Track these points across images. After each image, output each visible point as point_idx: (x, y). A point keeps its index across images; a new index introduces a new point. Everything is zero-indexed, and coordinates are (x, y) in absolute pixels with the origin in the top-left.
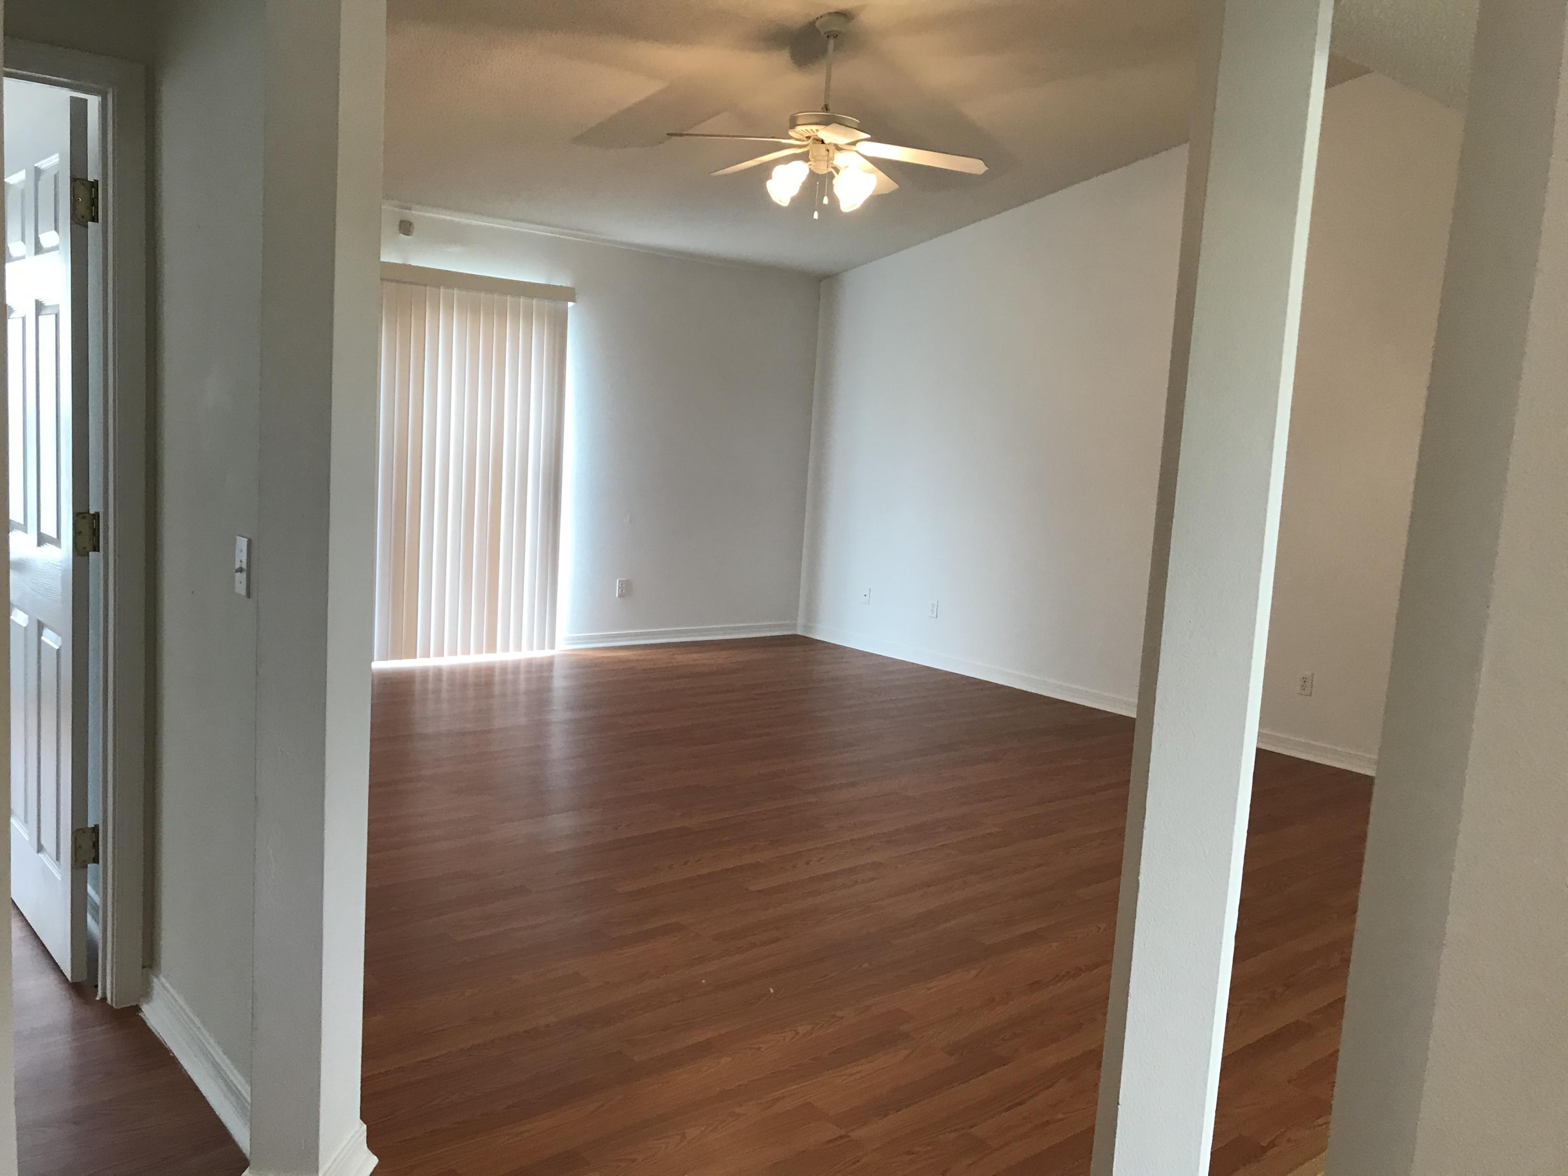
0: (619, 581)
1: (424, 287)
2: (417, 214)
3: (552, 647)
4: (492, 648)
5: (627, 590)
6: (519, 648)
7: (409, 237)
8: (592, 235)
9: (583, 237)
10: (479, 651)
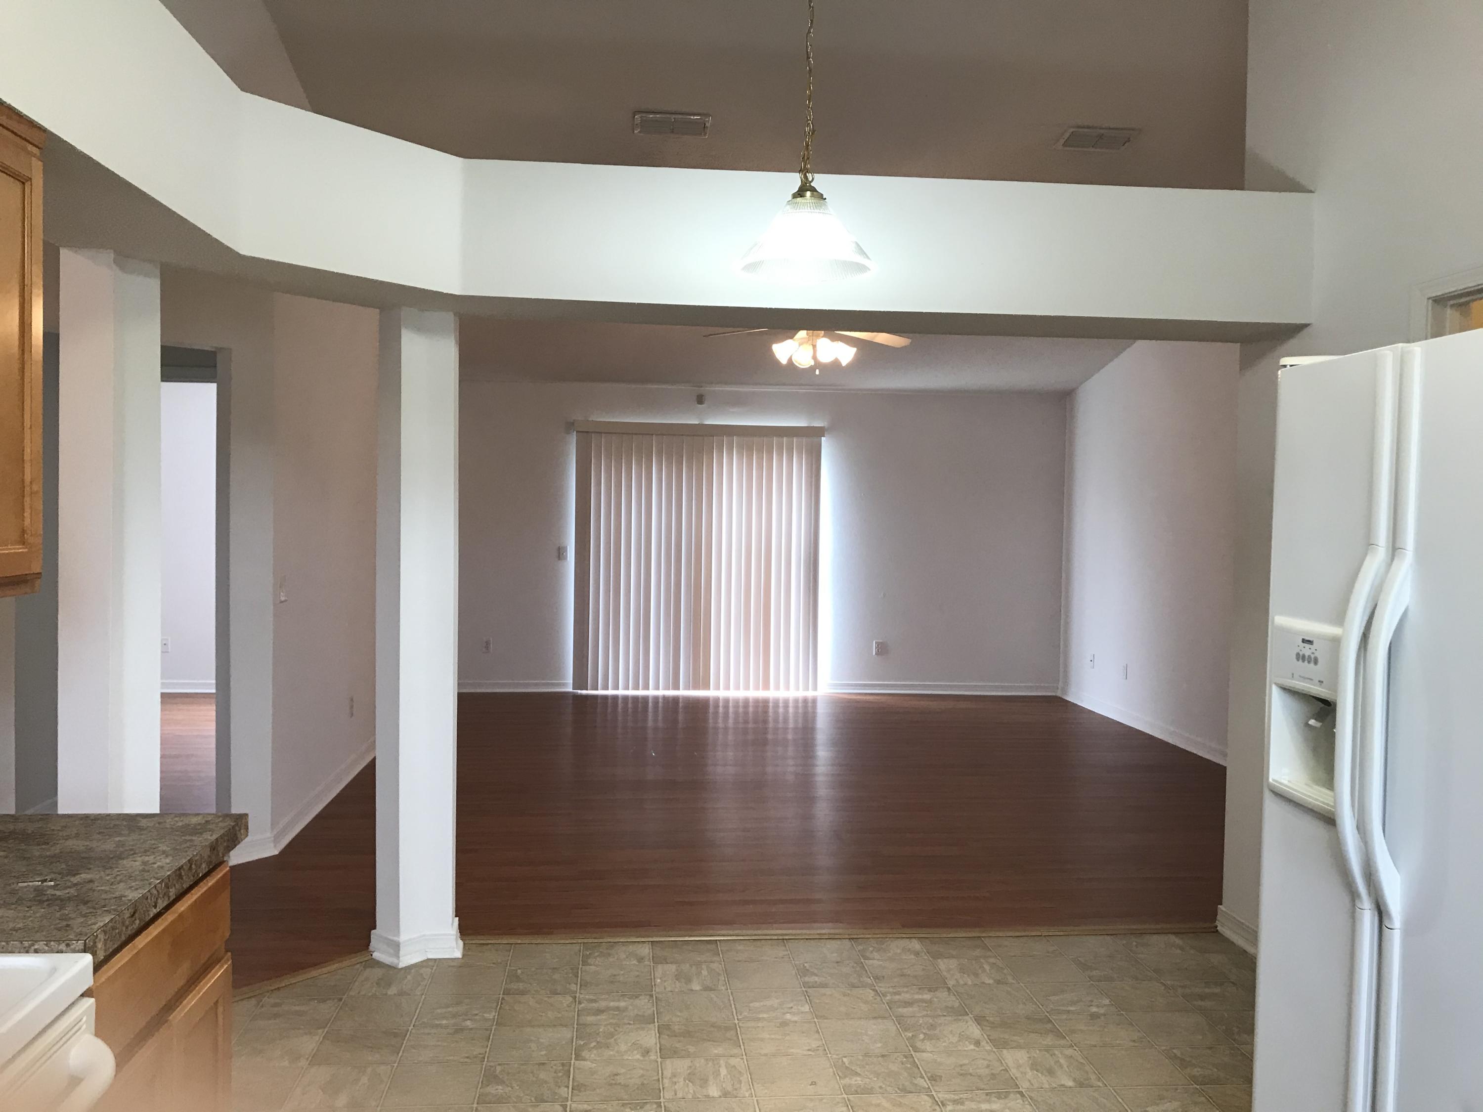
0: (876, 643)
1: (712, 438)
2: (707, 389)
3: (815, 688)
4: (766, 687)
5: (882, 649)
6: (787, 688)
7: (703, 405)
8: (840, 388)
9: (834, 390)
10: (757, 688)
